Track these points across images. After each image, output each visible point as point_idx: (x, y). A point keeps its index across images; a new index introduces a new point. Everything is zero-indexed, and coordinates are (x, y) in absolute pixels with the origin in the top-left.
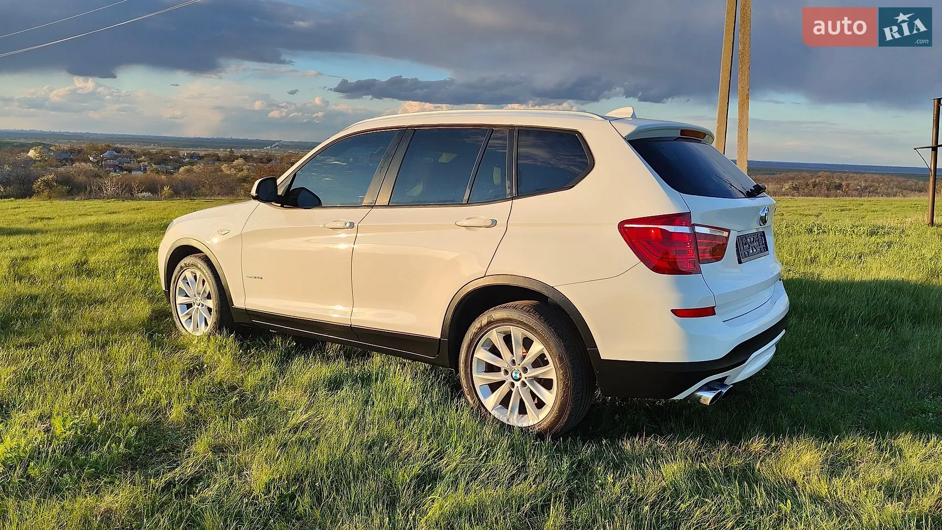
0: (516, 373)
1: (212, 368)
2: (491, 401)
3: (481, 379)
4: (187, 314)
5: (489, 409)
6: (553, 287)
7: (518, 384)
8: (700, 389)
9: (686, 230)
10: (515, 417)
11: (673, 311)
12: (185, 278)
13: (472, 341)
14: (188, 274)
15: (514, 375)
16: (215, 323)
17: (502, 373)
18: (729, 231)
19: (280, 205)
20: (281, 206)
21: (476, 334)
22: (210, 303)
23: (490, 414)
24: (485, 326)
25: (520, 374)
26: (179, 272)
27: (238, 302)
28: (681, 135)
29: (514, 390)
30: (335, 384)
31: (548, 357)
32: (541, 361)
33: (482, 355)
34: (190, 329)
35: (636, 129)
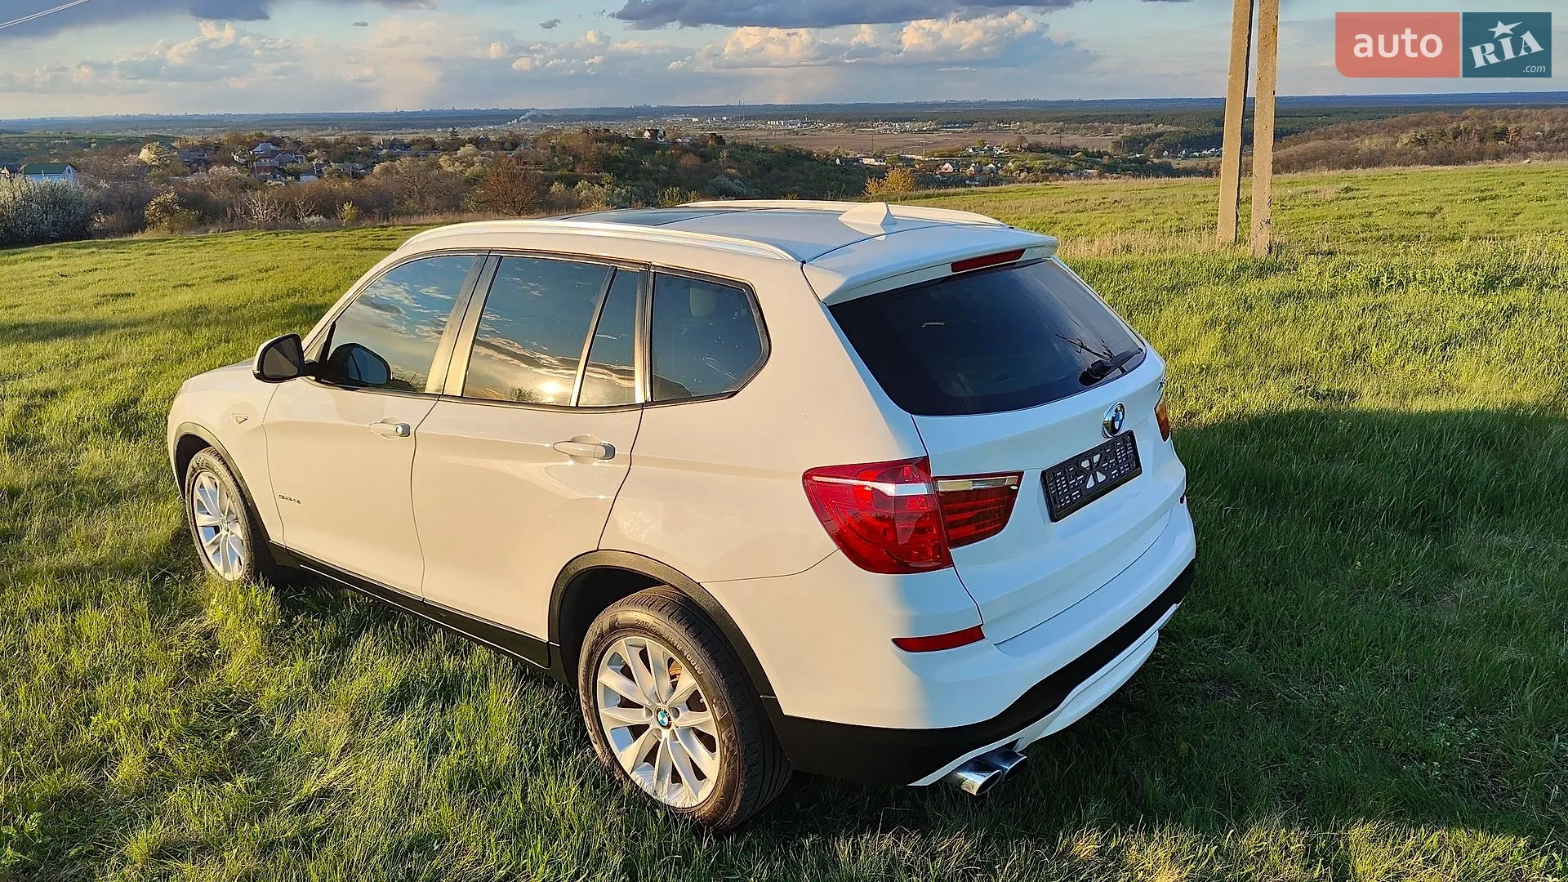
0: (663, 717)
1: (226, 657)
2: (628, 756)
3: (612, 717)
4: (214, 544)
5: (627, 769)
6: (699, 584)
7: (666, 733)
8: (962, 768)
9: (920, 489)
10: (666, 788)
11: (896, 641)
12: (202, 486)
13: (591, 655)
14: (203, 478)
15: (660, 718)
16: (248, 564)
17: (644, 711)
18: (1020, 474)
19: (314, 378)
20: (316, 380)
21: (596, 644)
22: (239, 531)
23: (629, 778)
24: (607, 633)
25: (669, 719)
26: (192, 475)
27: (276, 536)
28: (953, 271)
29: (662, 741)
30: (399, 701)
31: (704, 700)
32: (694, 704)
33: (609, 678)
34: (220, 568)
35: (845, 283)
